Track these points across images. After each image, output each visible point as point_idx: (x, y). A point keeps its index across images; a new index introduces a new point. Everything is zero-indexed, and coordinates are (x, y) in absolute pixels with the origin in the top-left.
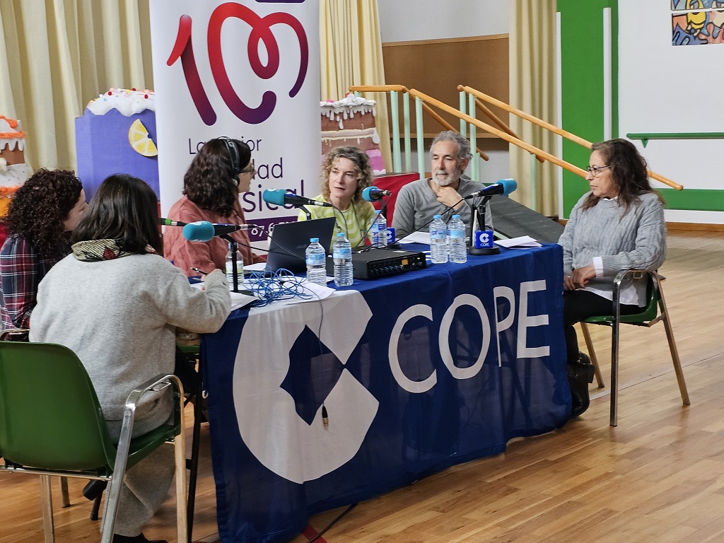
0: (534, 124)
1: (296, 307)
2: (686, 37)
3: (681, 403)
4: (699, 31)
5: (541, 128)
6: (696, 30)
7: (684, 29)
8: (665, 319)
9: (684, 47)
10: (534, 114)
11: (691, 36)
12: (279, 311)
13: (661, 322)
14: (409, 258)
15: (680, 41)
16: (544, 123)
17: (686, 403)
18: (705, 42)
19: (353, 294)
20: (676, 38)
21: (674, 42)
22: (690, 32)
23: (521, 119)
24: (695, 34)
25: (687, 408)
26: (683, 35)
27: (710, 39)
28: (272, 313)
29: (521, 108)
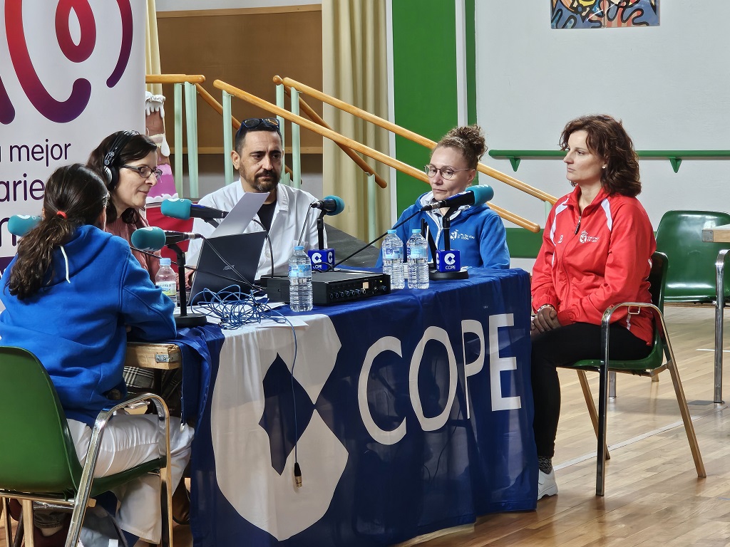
0: (356, 117)
1: (269, 331)
2: (571, 17)
3: (695, 475)
4: (588, 9)
5: (365, 121)
6: (584, 8)
7: (568, 6)
8: (672, 368)
9: (568, 32)
10: (355, 104)
11: (578, 16)
12: (253, 334)
13: (667, 372)
14: (370, 280)
15: (562, 22)
16: (369, 115)
17: (701, 476)
18: (598, 24)
19: (322, 319)
20: (557, 18)
21: (555, 24)
22: (576, 10)
23: (338, 110)
24: (584, 14)
25: (702, 482)
26: (567, 14)
27: (604, 20)
28: (247, 336)
29: (338, 95)
